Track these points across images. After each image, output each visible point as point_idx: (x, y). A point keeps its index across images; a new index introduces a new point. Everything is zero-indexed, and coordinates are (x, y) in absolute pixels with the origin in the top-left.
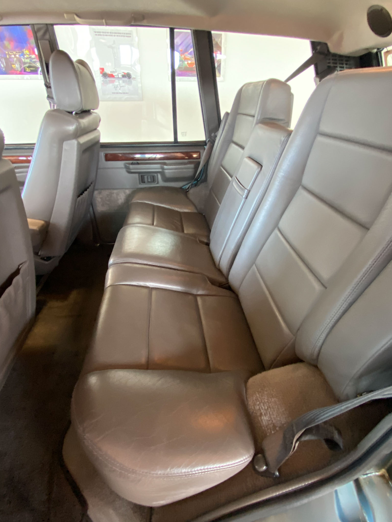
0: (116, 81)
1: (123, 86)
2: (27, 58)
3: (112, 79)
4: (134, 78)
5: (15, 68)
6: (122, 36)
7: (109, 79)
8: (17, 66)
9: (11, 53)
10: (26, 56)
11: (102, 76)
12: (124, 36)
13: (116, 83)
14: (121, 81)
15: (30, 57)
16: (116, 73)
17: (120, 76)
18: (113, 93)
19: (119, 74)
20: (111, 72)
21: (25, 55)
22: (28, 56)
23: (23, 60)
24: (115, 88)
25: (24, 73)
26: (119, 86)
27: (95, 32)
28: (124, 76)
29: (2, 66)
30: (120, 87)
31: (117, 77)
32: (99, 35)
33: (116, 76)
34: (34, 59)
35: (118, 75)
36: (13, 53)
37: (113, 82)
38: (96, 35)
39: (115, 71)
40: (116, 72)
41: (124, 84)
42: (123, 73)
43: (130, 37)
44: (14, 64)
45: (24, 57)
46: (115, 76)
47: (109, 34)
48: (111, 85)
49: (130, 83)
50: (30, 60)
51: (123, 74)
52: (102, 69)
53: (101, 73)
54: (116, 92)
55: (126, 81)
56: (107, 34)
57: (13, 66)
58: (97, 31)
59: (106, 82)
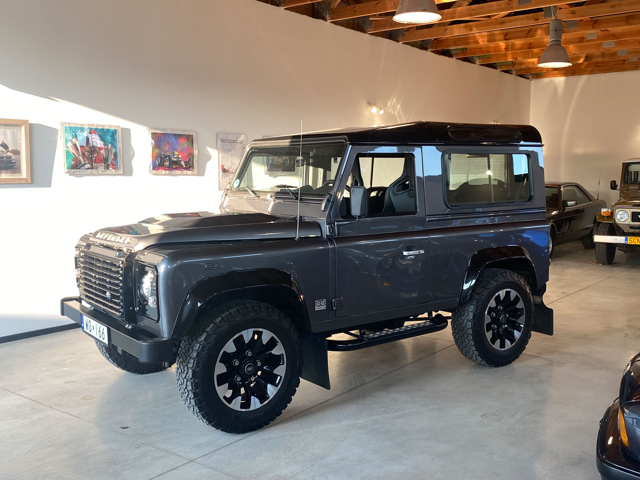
0: (231, 175)
2: (176, 158)
3: (229, 174)
5: (166, 165)
7: (226, 173)
8: (167, 163)
9: (166, 153)
10: (175, 157)
11: (222, 171)
12: (238, 143)
15: (178, 157)
17: (234, 172)
19: (233, 170)
20: (228, 168)
21: (175, 155)
22: (176, 156)
23: (173, 159)
25: (171, 169)
27: (221, 140)
29: (157, 163)
31: (232, 172)
32: (223, 142)
34: (181, 158)
36: (167, 153)
37: (228, 176)
40: (231, 168)
43: (242, 143)
46: (230, 171)
47: (230, 141)
48: (227, 177)
50: (177, 159)
52: (223, 166)
53: (222, 169)
56: (228, 141)
57: (165, 163)
58: (223, 139)
59: (224, 176)
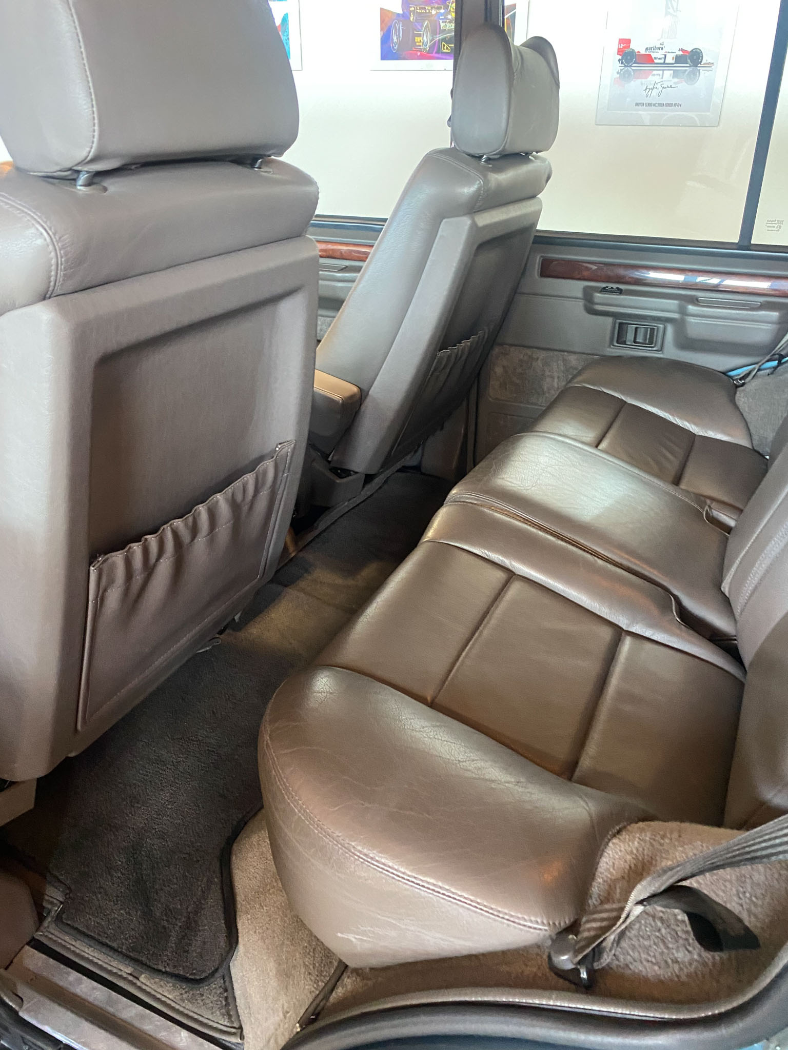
0: (655, 72)
1: (671, 87)
3: (646, 67)
4: (709, 65)
7: (638, 67)
8: (425, 39)
11: (619, 60)
13: (655, 78)
14: (668, 74)
16: (660, 51)
17: (670, 59)
18: (637, 104)
19: (667, 54)
20: (647, 49)
23: (442, 25)
24: (648, 90)
26: (658, 86)
28: (679, 60)
29: (395, 39)
30: (660, 89)
31: (662, 61)
33: (660, 59)
35: (665, 55)
37: (646, 74)
39: (658, 46)
40: (662, 49)
41: (676, 80)
42: (682, 50)
44: (419, 35)
46: (656, 58)
48: (637, 82)
49: (692, 76)
51: (681, 53)
53: (620, 52)
54: (646, 101)
55: (686, 70)
59: (624, 76)
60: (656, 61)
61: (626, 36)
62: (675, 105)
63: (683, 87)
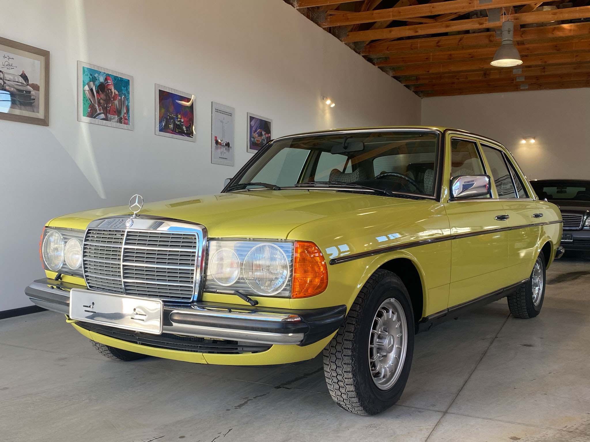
0: (222, 148)
1: (225, 153)
2: (179, 121)
4: (231, 147)
5: (170, 128)
6: (228, 115)
7: (219, 146)
8: (172, 126)
9: (170, 115)
11: (215, 143)
12: (229, 115)
13: (222, 150)
14: (224, 149)
15: (181, 121)
17: (224, 145)
18: (220, 157)
19: (224, 143)
21: (178, 118)
23: (176, 122)
24: (221, 153)
25: (175, 133)
26: (223, 152)
28: (226, 144)
29: (163, 124)
31: (223, 145)
34: (183, 122)
38: (216, 111)
40: (223, 141)
41: (225, 151)
43: (231, 116)
44: (170, 124)
45: (177, 120)
49: (229, 150)
50: (180, 123)
51: (226, 143)
52: (216, 137)
53: (215, 139)
55: (227, 148)
56: (221, 112)
57: (170, 126)
59: (217, 148)
60: (222, 144)
61: (216, 136)
62: (227, 159)
63: (227, 152)
